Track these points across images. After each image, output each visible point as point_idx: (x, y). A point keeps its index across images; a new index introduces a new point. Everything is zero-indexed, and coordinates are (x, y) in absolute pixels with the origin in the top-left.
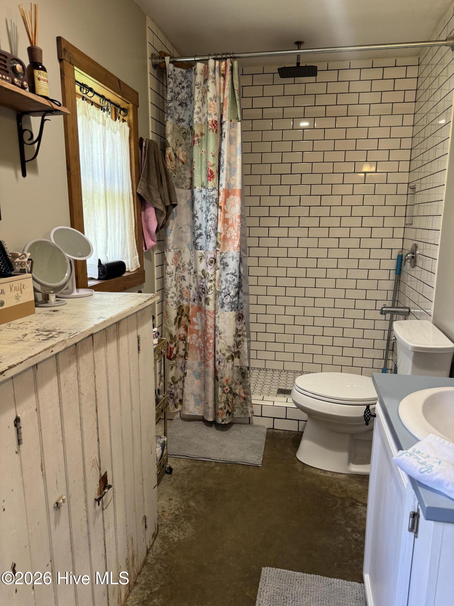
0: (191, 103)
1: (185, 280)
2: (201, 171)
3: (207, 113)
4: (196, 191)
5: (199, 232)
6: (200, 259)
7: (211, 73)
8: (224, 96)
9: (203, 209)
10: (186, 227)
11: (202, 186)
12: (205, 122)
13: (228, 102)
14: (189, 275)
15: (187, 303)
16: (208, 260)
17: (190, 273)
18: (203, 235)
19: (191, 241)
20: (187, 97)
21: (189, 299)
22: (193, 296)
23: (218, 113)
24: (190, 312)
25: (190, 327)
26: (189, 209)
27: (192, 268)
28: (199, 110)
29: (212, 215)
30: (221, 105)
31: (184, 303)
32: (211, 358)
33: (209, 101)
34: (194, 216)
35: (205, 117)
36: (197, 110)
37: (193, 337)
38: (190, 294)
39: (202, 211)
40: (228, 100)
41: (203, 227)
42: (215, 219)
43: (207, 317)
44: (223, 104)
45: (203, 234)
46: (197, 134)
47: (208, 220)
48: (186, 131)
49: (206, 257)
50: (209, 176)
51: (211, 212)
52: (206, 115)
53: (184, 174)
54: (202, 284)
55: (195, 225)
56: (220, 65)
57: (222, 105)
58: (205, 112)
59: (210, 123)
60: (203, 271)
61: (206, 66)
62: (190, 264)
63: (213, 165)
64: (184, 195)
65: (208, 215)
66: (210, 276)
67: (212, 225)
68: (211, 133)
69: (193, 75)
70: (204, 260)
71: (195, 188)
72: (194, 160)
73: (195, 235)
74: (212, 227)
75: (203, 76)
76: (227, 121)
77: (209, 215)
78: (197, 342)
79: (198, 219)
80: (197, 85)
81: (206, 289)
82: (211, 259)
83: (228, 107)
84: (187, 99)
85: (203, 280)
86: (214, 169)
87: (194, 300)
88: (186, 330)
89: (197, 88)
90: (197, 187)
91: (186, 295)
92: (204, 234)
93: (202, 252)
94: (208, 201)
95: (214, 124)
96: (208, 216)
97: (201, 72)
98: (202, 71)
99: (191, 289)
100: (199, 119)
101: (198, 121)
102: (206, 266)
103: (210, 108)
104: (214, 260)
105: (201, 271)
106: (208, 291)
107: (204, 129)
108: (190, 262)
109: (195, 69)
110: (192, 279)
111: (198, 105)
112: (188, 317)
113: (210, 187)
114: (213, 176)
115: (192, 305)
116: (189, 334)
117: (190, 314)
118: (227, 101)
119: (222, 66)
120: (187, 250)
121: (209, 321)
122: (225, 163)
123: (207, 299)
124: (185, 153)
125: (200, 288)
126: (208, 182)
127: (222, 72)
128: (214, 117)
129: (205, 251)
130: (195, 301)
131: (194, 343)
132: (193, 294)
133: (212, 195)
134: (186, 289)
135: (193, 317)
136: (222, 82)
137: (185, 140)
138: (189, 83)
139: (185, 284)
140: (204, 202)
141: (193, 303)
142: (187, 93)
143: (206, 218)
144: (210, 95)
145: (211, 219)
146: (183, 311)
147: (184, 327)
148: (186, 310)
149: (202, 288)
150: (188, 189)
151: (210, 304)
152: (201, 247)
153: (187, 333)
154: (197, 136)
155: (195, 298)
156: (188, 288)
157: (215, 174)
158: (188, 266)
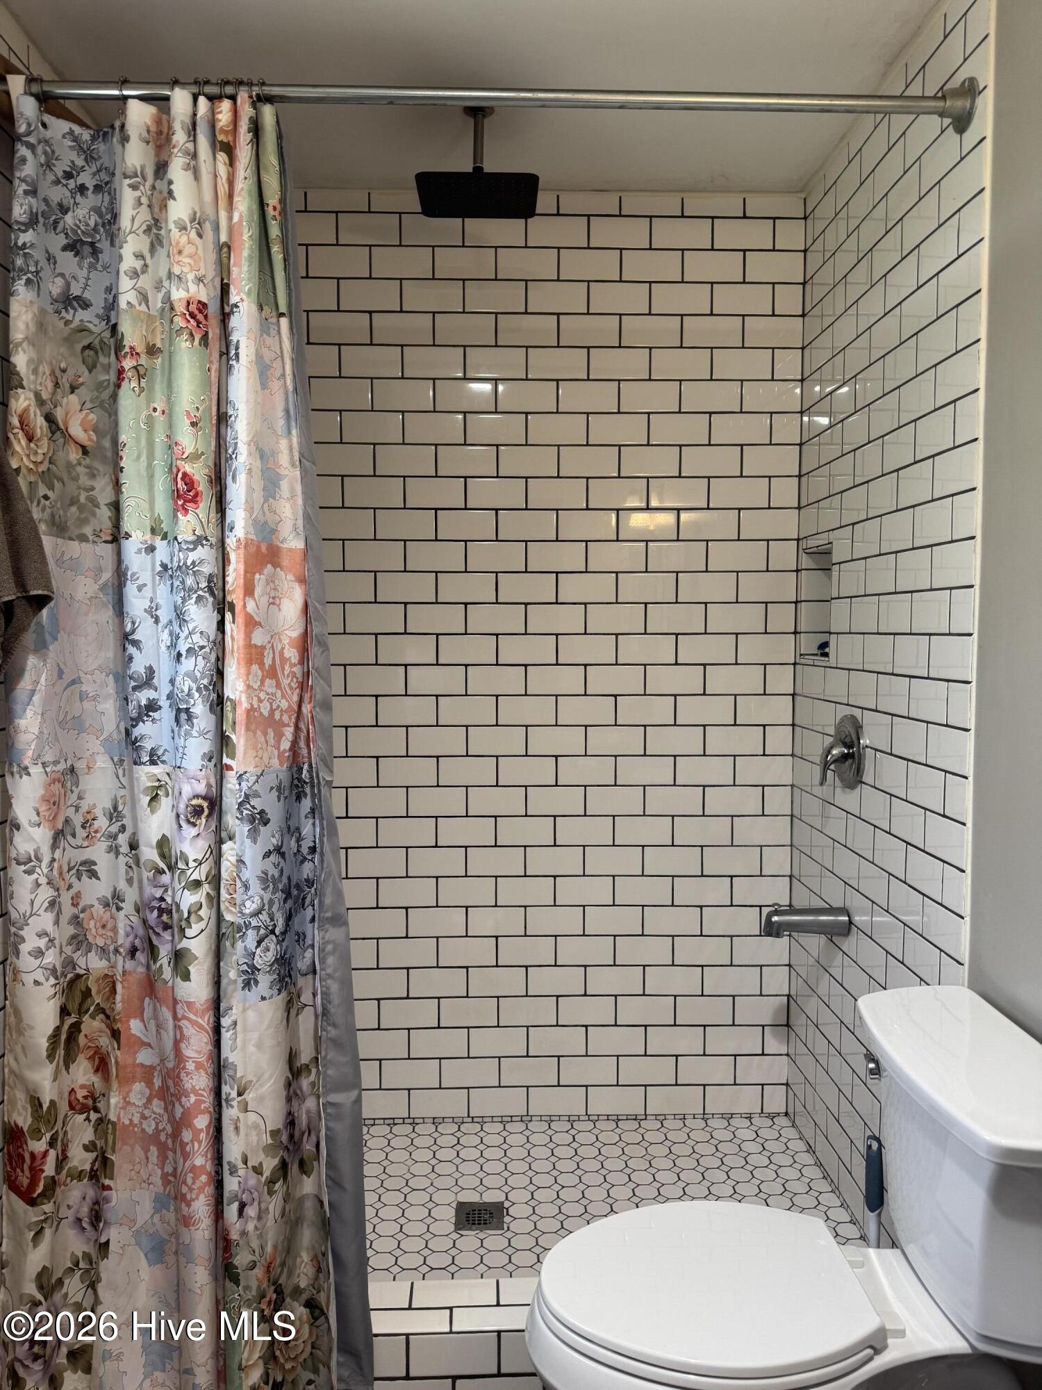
0: (112, 244)
1: (93, 874)
2: (151, 477)
3: (170, 275)
4: (132, 548)
5: (143, 697)
6: (148, 798)
7: (180, 137)
8: (230, 218)
9: (158, 613)
10: (99, 676)
11: (153, 531)
12: (163, 309)
13: (245, 237)
14: (112, 855)
15: (103, 964)
16: (182, 806)
17: (114, 850)
18: (160, 708)
19: (118, 726)
20: (96, 225)
21: (112, 948)
22: (128, 936)
23: (209, 277)
24: (118, 998)
25: (117, 1056)
26: (108, 614)
27: (123, 829)
28: (138, 265)
29: (196, 638)
30: (221, 250)
31: (90, 966)
32: (201, 1189)
33: (175, 233)
34: (126, 638)
35: (164, 290)
36: (129, 262)
37: (131, 1095)
38: (115, 929)
39: (157, 621)
40: (246, 231)
41: (162, 680)
42: (207, 650)
43: (180, 1028)
44: (229, 248)
45: (161, 703)
46: (131, 348)
47: (179, 655)
48: (97, 342)
49: (176, 792)
50: (179, 497)
51: (191, 626)
52: (166, 283)
53: (87, 490)
54: (158, 896)
55: (130, 672)
56: (213, 112)
57: (224, 251)
58: (163, 273)
59: (180, 308)
60: (163, 845)
61: (164, 117)
62: (114, 814)
63: (195, 457)
64: (89, 562)
65: (178, 637)
66: (192, 864)
67: (198, 675)
68: (183, 344)
69: (118, 147)
70: (165, 803)
71: (128, 536)
72: (123, 438)
73: (131, 707)
74: (195, 680)
75: (151, 149)
76: (245, 303)
77: (182, 635)
78: (147, 1112)
79: (139, 649)
80: (130, 177)
81: (175, 916)
82: (195, 802)
83: (245, 253)
84: (95, 229)
85: (166, 878)
86: (199, 472)
87: (133, 952)
88: (101, 1064)
89: (130, 186)
90: (133, 534)
91: (101, 931)
92: (164, 703)
93: (157, 770)
94: (177, 583)
95: (196, 312)
96: (181, 641)
97: (145, 134)
98: (148, 131)
99: (119, 909)
100: (140, 297)
101: (135, 302)
102: (175, 826)
103: (177, 258)
104: (205, 804)
105: (154, 843)
106: (184, 924)
107: (159, 329)
108: (115, 808)
109: (123, 126)
110: (123, 869)
111: (132, 247)
112: (108, 1017)
113: (185, 535)
114: (196, 495)
115: (124, 973)
116: (115, 1085)
117: (119, 1006)
118: (241, 235)
119: (219, 116)
120: (103, 763)
121: (192, 1041)
122: (243, 450)
123: (179, 957)
124: (92, 416)
125: (152, 909)
126: (175, 516)
127: (221, 137)
128: (193, 288)
129: (168, 768)
130: (138, 953)
131: (136, 1120)
132: (129, 929)
133: (193, 563)
134: (98, 909)
135: (129, 1018)
136: (222, 170)
137: (90, 372)
138: (104, 176)
139: (95, 892)
140: (163, 590)
141: (130, 965)
142: (97, 210)
143: (173, 645)
144: (179, 210)
145: (189, 650)
146: (87, 993)
147: (91, 1058)
148: (99, 992)
149: (161, 911)
150: (106, 542)
151: (192, 976)
152: (152, 753)
153: (106, 1078)
154: (134, 353)
155: (137, 942)
156: (107, 905)
157: (203, 486)
158: (107, 823)
